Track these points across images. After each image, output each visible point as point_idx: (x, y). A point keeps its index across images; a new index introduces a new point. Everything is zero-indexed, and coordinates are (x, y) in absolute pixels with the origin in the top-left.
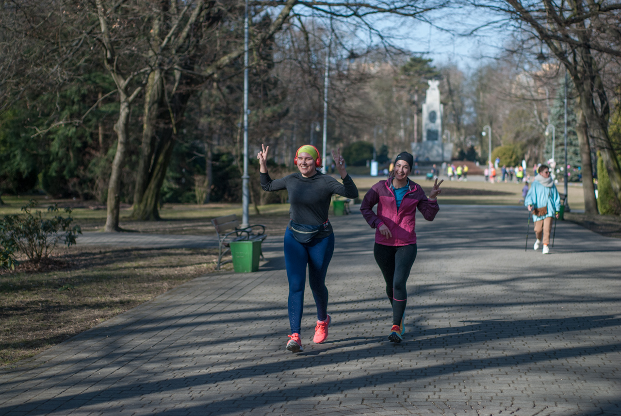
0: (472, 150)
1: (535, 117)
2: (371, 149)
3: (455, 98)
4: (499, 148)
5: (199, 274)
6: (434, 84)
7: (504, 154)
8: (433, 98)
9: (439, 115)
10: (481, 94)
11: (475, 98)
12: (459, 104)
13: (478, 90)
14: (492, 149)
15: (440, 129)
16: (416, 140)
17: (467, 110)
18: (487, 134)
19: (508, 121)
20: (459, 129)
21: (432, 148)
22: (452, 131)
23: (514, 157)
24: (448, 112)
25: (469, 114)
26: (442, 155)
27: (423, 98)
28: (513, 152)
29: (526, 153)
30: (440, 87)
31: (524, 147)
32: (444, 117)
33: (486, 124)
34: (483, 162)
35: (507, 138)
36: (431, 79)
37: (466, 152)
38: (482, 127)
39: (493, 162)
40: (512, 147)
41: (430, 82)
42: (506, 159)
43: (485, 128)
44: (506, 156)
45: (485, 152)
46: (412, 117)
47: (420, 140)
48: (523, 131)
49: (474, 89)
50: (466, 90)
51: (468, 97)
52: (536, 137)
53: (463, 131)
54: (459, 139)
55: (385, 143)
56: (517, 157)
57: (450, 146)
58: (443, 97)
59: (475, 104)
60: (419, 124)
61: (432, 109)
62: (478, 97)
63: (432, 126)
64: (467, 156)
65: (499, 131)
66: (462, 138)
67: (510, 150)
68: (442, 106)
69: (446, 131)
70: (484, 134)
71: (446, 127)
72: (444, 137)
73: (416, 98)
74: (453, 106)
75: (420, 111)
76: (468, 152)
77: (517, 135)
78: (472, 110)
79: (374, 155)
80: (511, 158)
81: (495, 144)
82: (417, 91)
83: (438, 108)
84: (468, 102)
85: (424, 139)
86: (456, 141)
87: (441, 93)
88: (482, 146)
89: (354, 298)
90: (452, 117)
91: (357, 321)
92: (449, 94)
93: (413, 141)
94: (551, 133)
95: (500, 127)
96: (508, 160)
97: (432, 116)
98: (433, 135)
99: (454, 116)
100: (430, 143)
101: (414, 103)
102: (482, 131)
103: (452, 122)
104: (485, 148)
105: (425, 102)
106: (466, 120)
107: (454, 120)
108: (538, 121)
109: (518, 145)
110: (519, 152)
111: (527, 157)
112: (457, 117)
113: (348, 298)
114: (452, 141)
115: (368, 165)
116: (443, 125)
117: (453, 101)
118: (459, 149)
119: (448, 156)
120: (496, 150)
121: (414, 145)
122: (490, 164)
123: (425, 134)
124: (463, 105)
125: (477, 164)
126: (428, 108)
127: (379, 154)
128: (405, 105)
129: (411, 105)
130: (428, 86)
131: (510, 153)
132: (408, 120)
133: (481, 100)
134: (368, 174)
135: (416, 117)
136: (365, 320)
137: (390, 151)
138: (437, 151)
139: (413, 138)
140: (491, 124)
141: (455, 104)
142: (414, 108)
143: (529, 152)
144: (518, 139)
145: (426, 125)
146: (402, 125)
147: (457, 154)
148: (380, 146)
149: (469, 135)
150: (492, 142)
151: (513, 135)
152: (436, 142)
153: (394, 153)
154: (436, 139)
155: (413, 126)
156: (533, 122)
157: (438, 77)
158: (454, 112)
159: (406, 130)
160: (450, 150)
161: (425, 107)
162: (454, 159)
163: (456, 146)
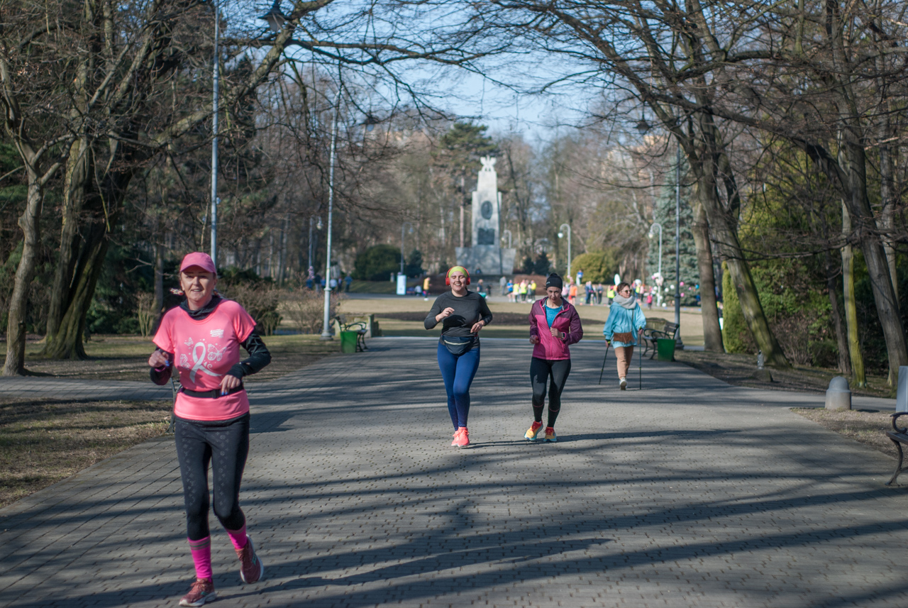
0: (543, 259)
1: (634, 211)
2: (397, 256)
3: (519, 184)
4: (582, 256)
5: (143, 439)
6: (488, 163)
7: (590, 265)
8: (487, 182)
9: (495, 207)
10: (557, 178)
11: (549, 185)
12: (526, 193)
13: (552, 172)
14: (572, 258)
15: (497, 228)
16: (462, 245)
17: (537, 200)
18: (565, 236)
19: (595, 218)
20: (524, 228)
21: (485, 255)
22: (515, 231)
23: (603, 270)
24: (509, 203)
25: (539, 206)
26: (500, 266)
27: (473, 183)
28: (602, 262)
29: (621, 263)
30: (498, 167)
31: (618, 255)
32: (503, 211)
33: (564, 222)
35: (593, 242)
36: (484, 155)
37: (534, 261)
38: (558, 226)
39: (574, 275)
40: (601, 255)
41: (483, 160)
42: (592, 271)
43: (561, 228)
44: (591, 268)
45: (561, 262)
46: (457, 210)
47: (467, 244)
48: (617, 232)
49: (547, 170)
50: (535, 171)
51: (538, 182)
52: (635, 240)
53: (530, 231)
54: (525, 243)
55: (418, 249)
56: (608, 270)
57: (512, 253)
58: (502, 182)
59: (548, 192)
60: (467, 220)
61: (486, 199)
62: (553, 183)
63: (486, 224)
64: (536, 267)
65: (582, 231)
66: (529, 241)
67: (598, 259)
68: (500, 194)
69: (505, 231)
70: (560, 235)
71: (505, 225)
72: (503, 239)
73: (462, 183)
74: (516, 194)
75: (468, 202)
76: (538, 261)
77: (609, 237)
78: (544, 200)
79: (402, 266)
80: (600, 270)
81: (577, 250)
82: (464, 173)
83: (494, 197)
84: (537, 189)
85: (475, 242)
86: (520, 246)
87: (499, 176)
88: (558, 253)
89: (371, 473)
90: (516, 211)
91: (374, 508)
92: (510, 178)
93: (459, 246)
94: (657, 235)
95: (584, 226)
96: (596, 274)
97: (486, 210)
98: (486, 237)
99: (518, 209)
100: (483, 249)
101: (459, 189)
102: (558, 231)
103: (515, 218)
104: (562, 256)
105: (476, 190)
106: (535, 216)
107: (518, 215)
108: (639, 217)
109: (610, 252)
110: (612, 262)
111: (622, 269)
112: (522, 210)
113: (362, 474)
114: (513, 246)
115: (392, 279)
116: (501, 222)
117: (516, 188)
118: (524, 258)
119: (508, 267)
120: (578, 259)
121: (459, 251)
122: (569, 279)
123: (475, 235)
124: (531, 194)
126: (480, 197)
127: (407, 264)
128: (446, 192)
129: (456, 193)
130: (480, 165)
131: (599, 264)
132: (452, 214)
133: (557, 187)
134: (393, 292)
135: (462, 210)
136: (387, 506)
137: (425, 259)
138: (493, 260)
139: (459, 241)
140: (571, 221)
141: (519, 191)
142: (460, 196)
143: (625, 262)
144: (610, 244)
145: (477, 222)
146: (442, 221)
147: (521, 264)
148: (410, 253)
149: (540, 237)
150: (572, 247)
151: (604, 238)
152: (492, 246)
153: (430, 263)
154: (492, 243)
155: (459, 223)
156: (630, 220)
157: (494, 152)
158: (517, 204)
159: (447, 229)
160: (511, 258)
161: (475, 196)
162: (516, 272)
163: (521, 251)
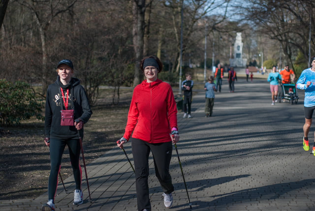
0: (255, 62)
2: (212, 61)
6: (239, 35)
7: (268, 64)
9: (241, 47)
12: (250, 42)
14: (264, 61)
15: (241, 53)
17: (253, 44)
19: (270, 50)
20: (249, 52)
22: (246, 53)
24: (245, 46)
26: (242, 64)
27: (235, 40)
29: (278, 63)
30: (242, 35)
31: (277, 61)
32: (243, 47)
33: (261, 51)
34: (260, 67)
35: (269, 57)
36: (238, 32)
37: (252, 62)
38: (259, 52)
39: (264, 67)
40: (272, 61)
45: (260, 63)
46: (229, 48)
47: (232, 57)
53: (251, 54)
57: (246, 60)
58: (243, 39)
59: (257, 42)
60: (233, 51)
61: (238, 45)
62: (258, 39)
63: (238, 52)
64: (252, 64)
66: (251, 57)
68: (242, 43)
69: (244, 53)
70: (260, 55)
72: (243, 56)
75: (233, 45)
77: (274, 55)
79: (213, 64)
82: (232, 37)
84: (253, 41)
85: (235, 57)
86: (248, 58)
87: (242, 37)
88: (259, 60)
92: (245, 37)
95: (267, 52)
96: (270, 66)
97: (238, 48)
98: (238, 55)
99: (247, 47)
100: (237, 59)
101: (230, 41)
102: (259, 54)
103: (247, 50)
106: (252, 48)
109: (274, 60)
110: (275, 63)
112: (249, 47)
114: (246, 58)
116: (243, 51)
118: (249, 61)
119: (245, 64)
120: (266, 62)
122: (262, 67)
123: (235, 55)
125: (257, 68)
130: (236, 35)
131: (271, 63)
135: (231, 47)
138: (240, 62)
139: (230, 57)
140: (263, 51)
141: (248, 42)
142: (230, 44)
144: (274, 57)
145: (236, 51)
147: (248, 64)
148: (216, 60)
149: (254, 55)
150: (264, 58)
151: (272, 56)
152: (240, 58)
157: (241, 30)
158: (247, 45)
159: (226, 53)
160: (244, 61)
161: (235, 44)
163: (248, 60)
